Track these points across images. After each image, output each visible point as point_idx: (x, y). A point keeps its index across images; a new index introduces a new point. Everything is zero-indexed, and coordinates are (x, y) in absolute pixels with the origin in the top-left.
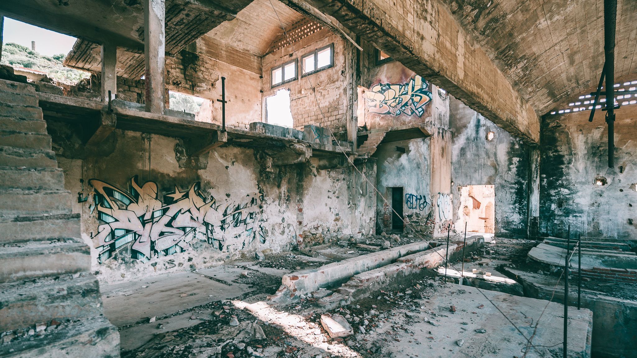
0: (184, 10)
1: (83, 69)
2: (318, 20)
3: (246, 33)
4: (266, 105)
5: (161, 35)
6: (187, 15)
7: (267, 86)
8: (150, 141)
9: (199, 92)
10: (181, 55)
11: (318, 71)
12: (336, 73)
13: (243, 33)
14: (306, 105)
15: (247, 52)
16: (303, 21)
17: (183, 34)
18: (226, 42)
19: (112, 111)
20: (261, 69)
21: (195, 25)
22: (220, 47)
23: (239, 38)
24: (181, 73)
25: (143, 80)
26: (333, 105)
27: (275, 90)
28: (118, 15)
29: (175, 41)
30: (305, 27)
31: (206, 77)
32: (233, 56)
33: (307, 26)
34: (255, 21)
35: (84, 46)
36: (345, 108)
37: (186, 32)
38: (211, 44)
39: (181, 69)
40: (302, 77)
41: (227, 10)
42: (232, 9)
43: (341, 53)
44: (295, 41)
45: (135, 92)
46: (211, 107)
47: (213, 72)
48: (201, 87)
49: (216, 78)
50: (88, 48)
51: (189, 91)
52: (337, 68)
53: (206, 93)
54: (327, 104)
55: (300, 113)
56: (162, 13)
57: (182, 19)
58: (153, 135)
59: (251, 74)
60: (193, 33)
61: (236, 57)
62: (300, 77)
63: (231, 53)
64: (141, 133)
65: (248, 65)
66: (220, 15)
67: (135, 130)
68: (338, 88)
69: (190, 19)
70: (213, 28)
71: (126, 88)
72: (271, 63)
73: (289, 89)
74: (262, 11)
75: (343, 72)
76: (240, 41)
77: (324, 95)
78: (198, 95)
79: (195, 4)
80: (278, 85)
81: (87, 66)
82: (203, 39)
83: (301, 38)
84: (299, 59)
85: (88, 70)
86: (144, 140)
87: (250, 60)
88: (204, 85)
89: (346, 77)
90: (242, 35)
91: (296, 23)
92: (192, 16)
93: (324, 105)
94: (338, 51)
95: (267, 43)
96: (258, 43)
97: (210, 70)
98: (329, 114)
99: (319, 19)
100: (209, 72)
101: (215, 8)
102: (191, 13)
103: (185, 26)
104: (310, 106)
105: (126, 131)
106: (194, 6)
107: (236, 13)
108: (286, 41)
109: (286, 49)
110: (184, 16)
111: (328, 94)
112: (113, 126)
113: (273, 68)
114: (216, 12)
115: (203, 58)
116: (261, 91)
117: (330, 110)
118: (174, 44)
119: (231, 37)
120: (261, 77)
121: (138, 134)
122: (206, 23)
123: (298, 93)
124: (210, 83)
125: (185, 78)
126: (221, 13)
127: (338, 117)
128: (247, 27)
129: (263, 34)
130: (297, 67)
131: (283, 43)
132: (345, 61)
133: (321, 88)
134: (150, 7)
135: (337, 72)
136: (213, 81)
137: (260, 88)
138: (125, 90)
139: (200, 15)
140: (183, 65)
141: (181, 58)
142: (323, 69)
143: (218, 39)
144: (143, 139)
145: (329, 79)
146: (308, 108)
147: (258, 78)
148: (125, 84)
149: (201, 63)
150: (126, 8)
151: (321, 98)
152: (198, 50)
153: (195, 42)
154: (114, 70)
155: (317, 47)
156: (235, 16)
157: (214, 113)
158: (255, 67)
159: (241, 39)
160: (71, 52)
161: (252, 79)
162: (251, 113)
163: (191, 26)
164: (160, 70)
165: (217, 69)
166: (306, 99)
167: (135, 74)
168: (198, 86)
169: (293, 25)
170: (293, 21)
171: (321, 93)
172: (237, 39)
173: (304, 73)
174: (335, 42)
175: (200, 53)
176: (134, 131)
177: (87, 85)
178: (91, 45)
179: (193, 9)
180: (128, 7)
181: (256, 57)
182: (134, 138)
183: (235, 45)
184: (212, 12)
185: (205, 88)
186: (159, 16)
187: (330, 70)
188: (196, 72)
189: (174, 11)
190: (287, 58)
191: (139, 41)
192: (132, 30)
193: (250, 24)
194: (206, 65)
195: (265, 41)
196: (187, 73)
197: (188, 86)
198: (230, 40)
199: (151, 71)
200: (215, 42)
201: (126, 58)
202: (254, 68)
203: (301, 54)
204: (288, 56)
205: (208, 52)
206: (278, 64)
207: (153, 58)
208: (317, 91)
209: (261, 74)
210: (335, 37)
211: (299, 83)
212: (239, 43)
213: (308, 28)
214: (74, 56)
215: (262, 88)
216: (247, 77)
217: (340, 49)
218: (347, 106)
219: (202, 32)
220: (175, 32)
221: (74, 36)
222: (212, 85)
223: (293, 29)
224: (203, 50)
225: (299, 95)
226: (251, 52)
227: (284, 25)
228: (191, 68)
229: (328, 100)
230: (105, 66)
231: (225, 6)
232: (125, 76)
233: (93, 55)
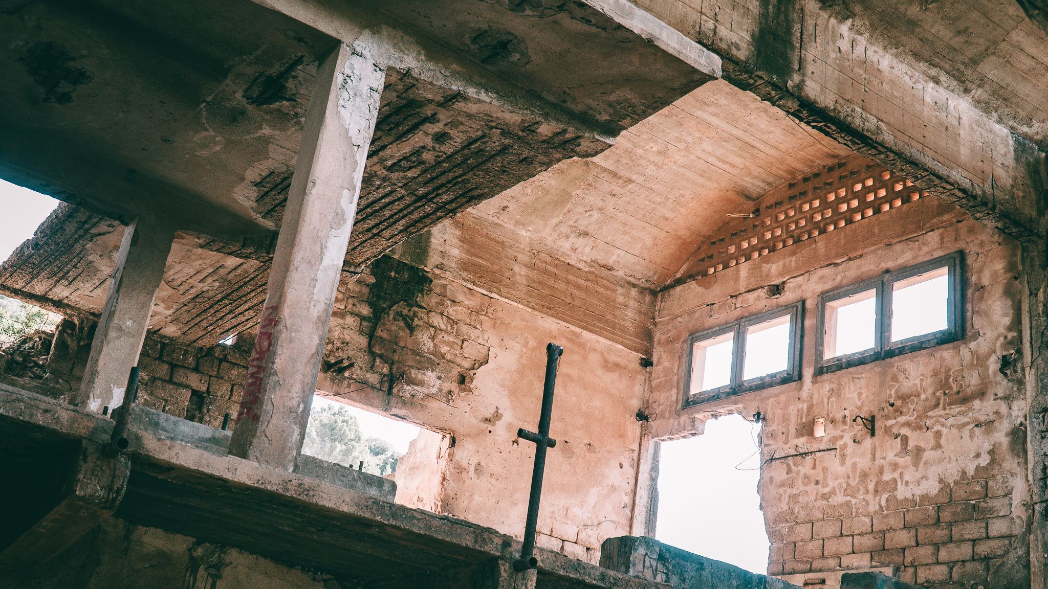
0: (433, 119)
1: (43, 300)
2: (908, 168)
3: (610, 210)
4: (655, 468)
5: (346, 193)
6: (440, 138)
7: (668, 397)
8: (217, 577)
9: (410, 403)
10: (373, 273)
11: (891, 354)
12: (972, 366)
13: (601, 210)
14: (832, 484)
15: (605, 272)
16: (837, 173)
17: (408, 200)
18: (535, 236)
19: (124, 443)
20: (647, 335)
21: (459, 171)
22: (511, 253)
23: (583, 224)
24: (361, 332)
25: (224, 347)
26: (961, 493)
27: (699, 416)
28: (212, 133)
29: (372, 222)
30: (843, 193)
31: (444, 349)
32: (551, 282)
33: (850, 189)
34: (651, 170)
35: (70, 228)
36: (1018, 511)
37: (421, 191)
38: (479, 239)
39: (363, 318)
40: (820, 372)
41: (587, 121)
42: (605, 117)
43: (999, 290)
44: (797, 241)
45: (187, 387)
46: (443, 462)
47: (473, 333)
48: (421, 383)
49: (480, 356)
50: (85, 233)
51: (373, 394)
52: (981, 345)
53: (435, 405)
54: (932, 487)
55: (802, 515)
56: (364, 123)
57: (418, 152)
58: (233, 555)
59: (610, 350)
60: (445, 198)
61: (561, 286)
62: (808, 373)
63: (546, 272)
64: (191, 540)
65: (601, 318)
66: (557, 139)
67: (171, 526)
68: (987, 425)
69: (448, 148)
70: (519, 179)
71: (163, 370)
72: (690, 313)
73: (758, 416)
74: (679, 140)
75: (1006, 363)
76: (585, 234)
77: (919, 451)
78: (402, 412)
79: (480, 101)
80: (715, 398)
81: (61, 292)
82: (457, 224)
83: (823, 231)
84: (810, 304)
85: (58, 304)
86: (195, 571)
87: (611, 303)
88: (430, 377)
89: (1021, 383)
90: (596, 215)
91: (806, 180)
92: (458, 138)
93: (919, 491)
94: (985, 281)
95: (684, 245)
96: (649, 241)
97: (464, 328)
98: (940, 534)
99: (914, 163)
100: (458, 334)
101: (546, 116)
102: (453, 132)
103: (424, 171)
104: (849, 491)
105: (141, 529)
106: (473, 108)
107: (614, 133)
108: (761, 239)
109: (756, 268)
110: (428, 141)
111: (938, 446)
112: (107, 504)
113: (698, 334)
114: (546, 129)
115: (444, 286)
116: (642, 416)
117: (946, 516)
118: (369, 230)
119: (554, 221)
120: (646, 363)
121: (179, 545)
122: (498, 163)
123: (799, 434)
124: (456, 371)
125: (370, 350)
126: (564, 131)
127: (983, 549)
128: (617, 190)
129: (670, 215)
130: (799, 335)
131: (745, 245)
132: (1016, 323)
133: (902, 419)
134: (330, 105)
135: (979, 361)
136: (467, 364)
137: (635, 404)
138: (154, 379)
139: (484, 136)
140: (371, 305)
141: (372, 280)
142: (916, 347)
143: (510, 226)
144: (194, 565)
145: (944, 385)
146: (839, 499)
147: (635, 365)
148: (160, 358)
149: (434, 300)
150: (243, 113)
151: (900, 461)
152: (434, 259)
153: (429, 233)
154: (145, 306)
155: (890, 265)
156: (610, 141)
157: (451, 485)
158: (628, 324)
159: (591, 230)
160: (26, 245)
161: (611, 367)
162: (594, 494)
163: (444, 173)
164: (316, 311)
165: (487, 324)
166: (832, 462)
167: (204, 324)
168: (412, 382)
169: (791, 186)
170: (792, 172)
171: (905, 440)
172: (574, 228)
173: (828, 355)
174: (972, 249)
175: (440, 267)
176: (167, 530)
177: (40, 353)
178: (94, 225)
179: (470, 116)
180: (250, 108)
181: (634, 292)
182: (163, 558)
183: (565, 245)
184: (530, 128)
185: (434, 390)
186: (353, 132)
187: (947, 354)
188: (411, 329)
189: (398, 125)
190: (758, 300)
191: (254, 215)
192: (243, 179)
193: (630, 181)
194: (452, 310)
195: (679, 237)
196: (379, 332)
197: (373, 378)
198: (548, 230)
199: (286, 312)
200: (498, 235)
201: (192, 271)
202: (624, 330)
203: (820, 288)
204: (762, 293)
205: (465, 266)
206: (720, 317)
207: (304, 266)
208: (887, 430)
209: (648, 352)
210: (971, 230)
211: (805, 393)
212: (581, 242)
213: (855, 195)
214: (31, 256)
215: (647, 404)
216: (594, 358)
217: (995, 274)
218: (1029, 506)
219: (475, 193)
220: (381, 192)
221: (53, 195)
222: (462, 380)
223: (791, 198)
224: (449, 257)
225: (802, 443)
226: (621, 273)
227: (754, 185)
228: (399, 314)
229: (934, 472)
230: (123, 290)
231: (579, 108)
232: (171, 330)
233: (91, 258)
